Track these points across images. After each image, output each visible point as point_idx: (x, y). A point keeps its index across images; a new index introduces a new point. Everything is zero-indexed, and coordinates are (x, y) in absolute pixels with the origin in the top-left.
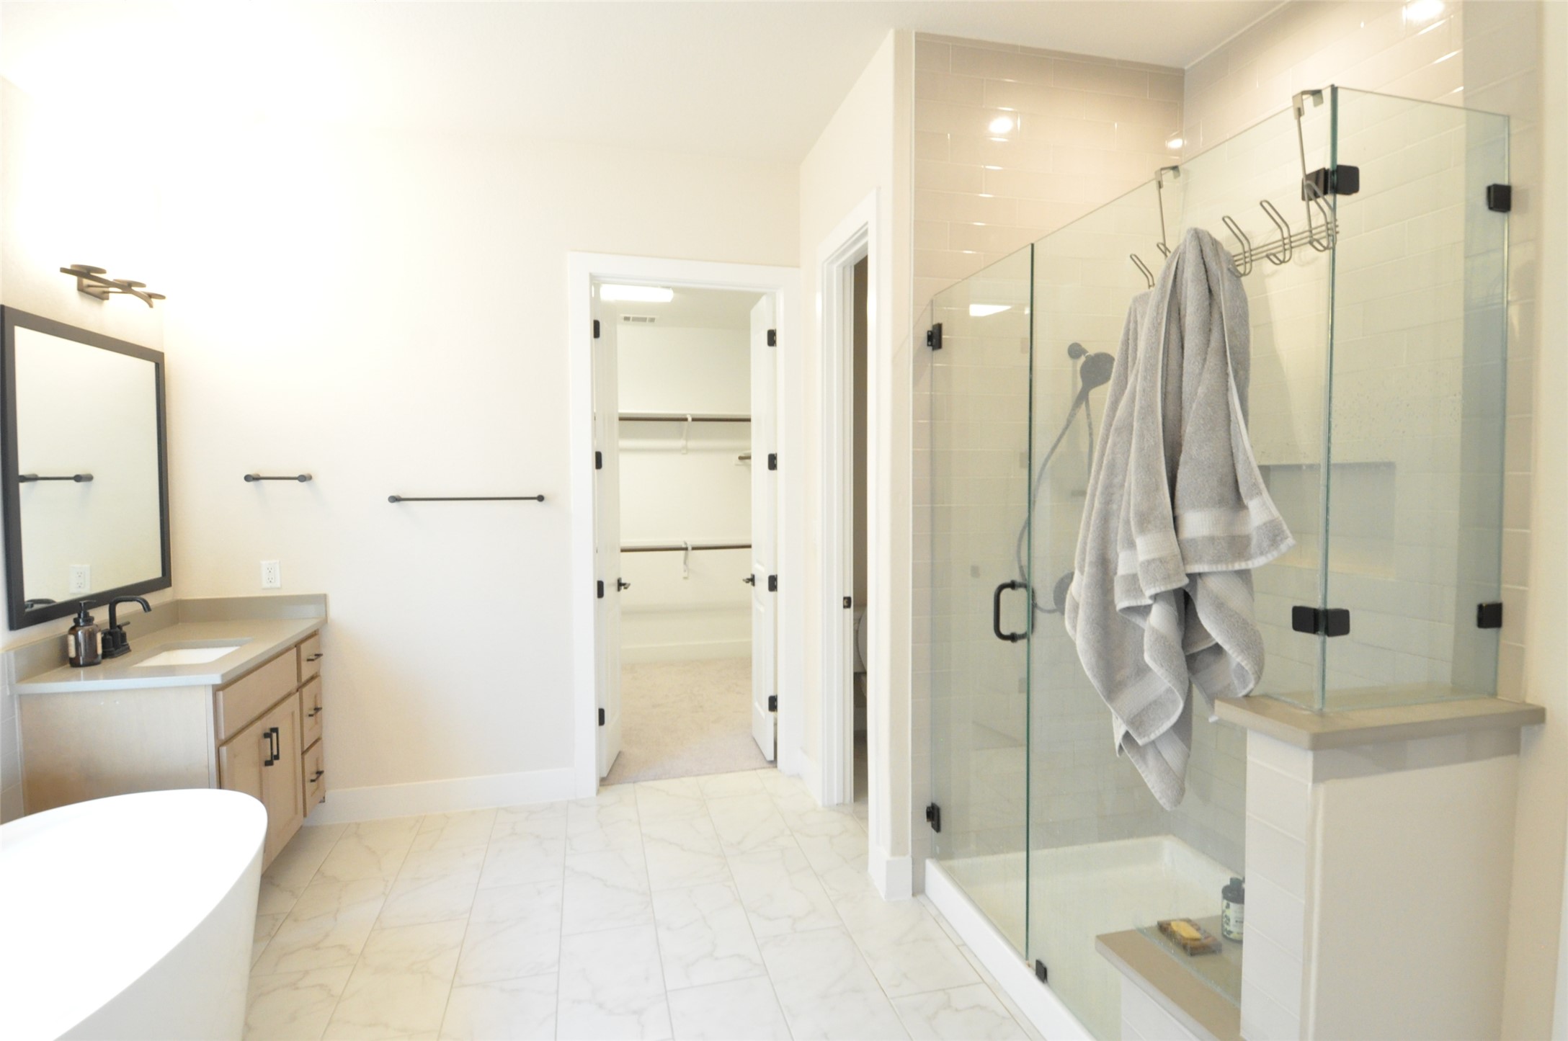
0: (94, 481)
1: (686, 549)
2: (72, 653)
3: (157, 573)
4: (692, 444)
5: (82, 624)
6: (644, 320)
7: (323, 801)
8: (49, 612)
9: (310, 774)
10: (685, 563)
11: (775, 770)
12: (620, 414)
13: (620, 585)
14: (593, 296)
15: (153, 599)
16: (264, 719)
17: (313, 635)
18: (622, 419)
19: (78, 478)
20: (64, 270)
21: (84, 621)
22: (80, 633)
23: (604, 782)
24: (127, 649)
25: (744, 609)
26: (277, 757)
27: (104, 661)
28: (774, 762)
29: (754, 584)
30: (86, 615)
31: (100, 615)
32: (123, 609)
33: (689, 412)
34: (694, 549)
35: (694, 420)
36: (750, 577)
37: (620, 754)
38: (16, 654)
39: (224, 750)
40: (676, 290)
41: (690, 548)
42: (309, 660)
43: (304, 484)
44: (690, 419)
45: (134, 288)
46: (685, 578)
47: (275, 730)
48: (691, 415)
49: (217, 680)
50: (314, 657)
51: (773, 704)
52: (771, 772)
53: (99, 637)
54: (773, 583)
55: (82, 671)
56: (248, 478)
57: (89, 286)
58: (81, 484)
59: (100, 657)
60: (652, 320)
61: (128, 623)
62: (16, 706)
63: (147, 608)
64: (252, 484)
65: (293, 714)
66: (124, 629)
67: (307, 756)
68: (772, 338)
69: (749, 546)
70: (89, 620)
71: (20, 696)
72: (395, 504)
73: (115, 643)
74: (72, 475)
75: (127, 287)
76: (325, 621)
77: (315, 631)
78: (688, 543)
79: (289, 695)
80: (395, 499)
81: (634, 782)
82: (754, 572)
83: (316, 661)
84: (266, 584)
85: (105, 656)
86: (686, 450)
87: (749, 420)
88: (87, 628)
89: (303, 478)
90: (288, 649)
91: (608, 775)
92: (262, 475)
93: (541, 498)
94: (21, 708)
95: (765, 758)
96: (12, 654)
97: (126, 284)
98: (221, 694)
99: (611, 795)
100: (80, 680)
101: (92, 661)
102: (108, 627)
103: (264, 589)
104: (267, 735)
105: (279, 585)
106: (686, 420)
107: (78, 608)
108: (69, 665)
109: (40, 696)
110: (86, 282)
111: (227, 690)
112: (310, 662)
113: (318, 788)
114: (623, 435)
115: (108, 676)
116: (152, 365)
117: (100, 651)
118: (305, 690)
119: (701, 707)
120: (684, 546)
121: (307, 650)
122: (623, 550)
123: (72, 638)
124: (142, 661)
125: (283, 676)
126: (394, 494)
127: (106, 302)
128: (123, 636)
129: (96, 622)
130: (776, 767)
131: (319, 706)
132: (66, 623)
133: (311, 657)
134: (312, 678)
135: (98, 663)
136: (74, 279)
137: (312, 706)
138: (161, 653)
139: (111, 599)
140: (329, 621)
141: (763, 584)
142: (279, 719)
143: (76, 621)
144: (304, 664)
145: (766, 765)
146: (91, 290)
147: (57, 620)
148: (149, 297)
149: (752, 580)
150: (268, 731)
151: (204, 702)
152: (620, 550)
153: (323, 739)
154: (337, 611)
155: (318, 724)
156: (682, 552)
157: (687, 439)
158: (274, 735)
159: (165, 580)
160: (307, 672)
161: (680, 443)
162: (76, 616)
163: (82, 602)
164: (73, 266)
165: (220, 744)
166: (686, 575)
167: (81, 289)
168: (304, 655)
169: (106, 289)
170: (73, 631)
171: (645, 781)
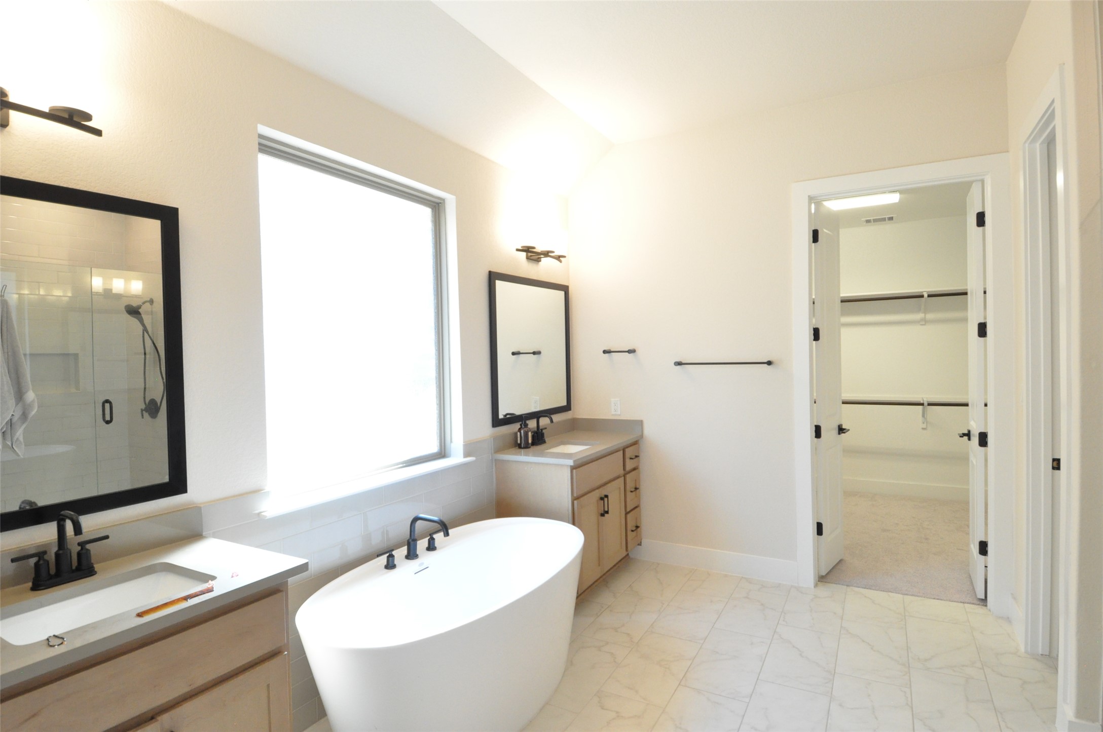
0: (542, 354)
1: (922, 404)
2: (519, 442)
3: (564, 403)
4: (929, 316)
5: (523, 427)
6: (884, 220)
7: (640, 544)
8: (510, 419)
9: (631, 526)
10: (923, 416)
11: (984, 608)
12: (842, 297)
13: (841, 430)
14: (813, 211)
15: (556, 418)
16: (601, 489)
17: (636, 443)
18: (842, 301)
19: (534, 353)
20: (518, 250)
21: (524, 426)
22: (522, 431)
23: (823, 579)
24: (544, 442)
25: (964, 459)
26: (607, 512)
27: (532, 447)
28: (984, 601)
29: (969, 439)
30: (525, 423)
31: (532, 424)
32: (544, 421)
33: (925, 288)
34: (930, 404)
35: (929, 296)
36: (966, 432)
37: (841, 561)
38: (494, 439)
39: (576, 502)
40: (901, 192)
41: (926, 404)
42: (631, 459)
43: (632, 354)
44: (926, 295)
45: (549, 254)
46: (923, 429)
47: (606, 496)
48: (927, 292)
49: (572, 464)
50: (634, 457)
51: (983, 548)
52: (980, 610)
53: (530, 434)
54: (983, 440)
55: (522, 451)
56: (605, 352)
57: (531, 256)
58: (536, 356)
59: (530, 445)
60: (891, 219)
61: (546, 428)
62: (494, 464)
63: (552, 421)
64: (607, 355)
65: (620, 488)
66: (544, 431)
67: (629, 516)
68: (981, 219)
69: (967, 405)
70: (526, 425)
71: (496, 460)
72: (679, 367)
73: (539, 438)
74: (532, 352)
75: (547, 254)
76: (642, 436)
77: (637, 441)
78: (924, 399)
79: (618, 477)
80: (679, 364)
81: (847, 586)
82: (970, 429)
83: (635, 460)
84: (613, 413)
85: (533, 444)
86: (925, 322)
87: (966, 294)
88: (525, 429)
89: (630, 352)
90: (617, 451)
91: (828, 574)
92: (612, 350)
93: (769, 363)
94: (496, 466)
95: (976, 595)
96: (492, 439)
97: (546, 253)
98: (574, 471)
99: (824, 591)
100: (521, 455)
101: (527, 447)
102: (536, 430)
103: (613, 415)
104: (602, 499)
105: (619, 413)
106: (922, 296)
107: (521, 419)
108: (517, 447)
109: (503, 461)
110: (530, 254)
111: (577, 470)
112: (631, 460)
113: (637, 536)
114: (844, 313)
115: (534, 455)
116: (563, 293)
117: (530, 441)
118: (628, 476)
119: (927, 539)
120: (922, 402)
121: (630, 452)
122: (844, 403)
123: (519, 433)
124: (550, 448)
125: (614, 466)
126: (678, 360)
127: (540, 263)
128: (543, 435)
129: (529, 426)
130: (986, 606)
131: (637, 487)
132: (517, 426)
133: (632, 457)
134: (634, 469)
135: (529, 448)
136: (524, 254)
137: (634, 486)
138: (560, 445)
139: (537, 415)
140: (644, 436)
141: (975, 440)
142: (610, 490)
143: (521, 425)
144: (628, 461)
145: (975, 601)
146: (532, 257)
147: (514, 424)
148: (558, 258)
149: (968, 435)
150: (603, 496)
151: (567, 473)
152: (841, 403)
153: (641, 507)
154: (649, 431)
155: (638, 498)
156: (921, 407)
157: (925, 313)
158: (606, 499)
159: (567, 408)
160: (630, 465)
161: (920, 316)
162: (521, 423)
163: (523, 416)
164: (522, 247)
165: (575, 499)
166: (924, 426)
167: (528, 258)
168: (628, 455)
169: (539, 256)
170: (520, 430)
171: (857, 587)
